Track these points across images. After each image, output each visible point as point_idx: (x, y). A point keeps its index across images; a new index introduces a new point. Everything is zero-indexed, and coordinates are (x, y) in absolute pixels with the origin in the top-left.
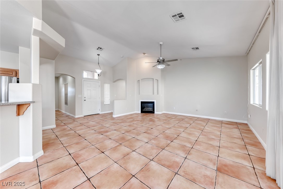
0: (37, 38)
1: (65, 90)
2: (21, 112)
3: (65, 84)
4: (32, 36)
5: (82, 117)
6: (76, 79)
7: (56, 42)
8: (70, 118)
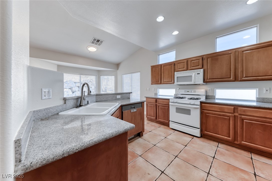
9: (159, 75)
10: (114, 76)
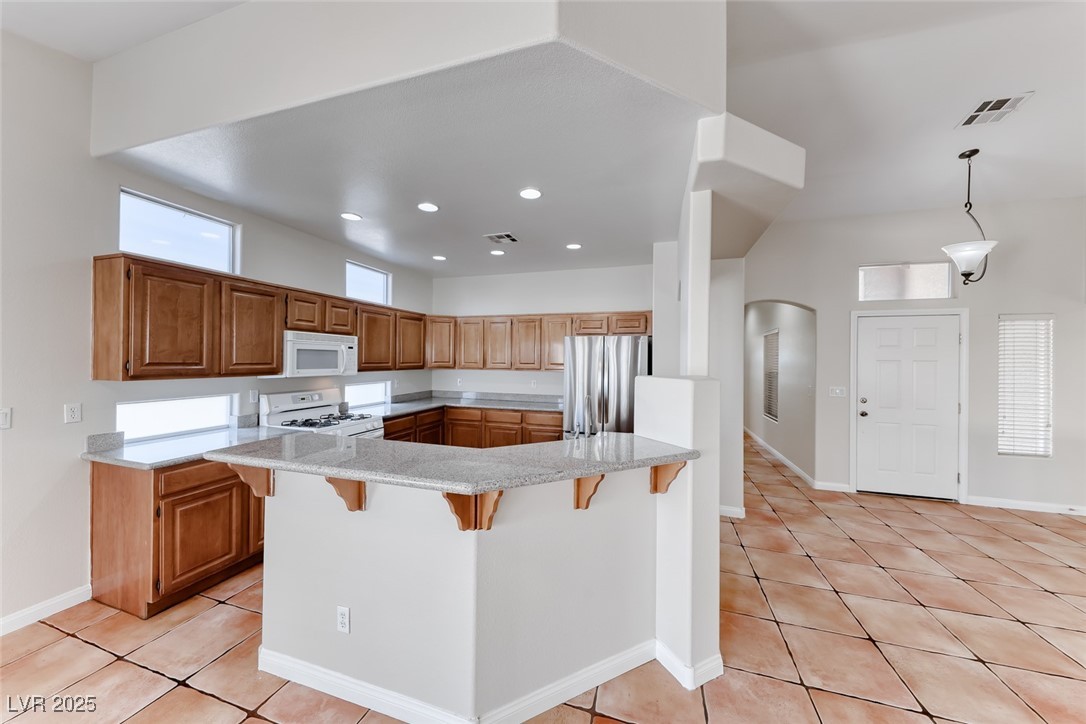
0: (707, 194)
1: (766, 357)
2: (662, 484)
3: (766, 337)
4: (692, 193)
5: (846, 495)
6: (818, 314)
7: (767, 179)
8: (789, 484)
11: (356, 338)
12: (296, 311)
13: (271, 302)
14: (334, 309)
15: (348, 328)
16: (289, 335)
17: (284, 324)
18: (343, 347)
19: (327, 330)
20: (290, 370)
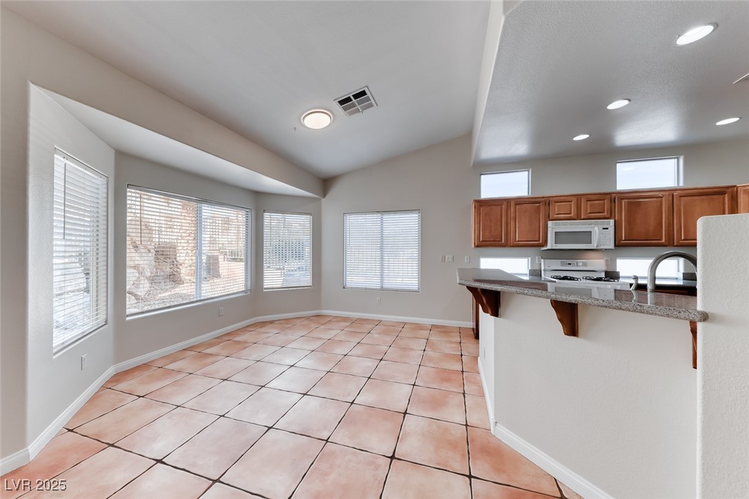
9: (502, 224)
10: (310, 214)
11: (612, 221)
12: (555, 209)
13: (538, 207)
14: (589, 202)
15: (605, 214)
16: (550, 223)
17: (547, 217)
18: (596, 228)
19: (582, 217)
20: (551, 244)
